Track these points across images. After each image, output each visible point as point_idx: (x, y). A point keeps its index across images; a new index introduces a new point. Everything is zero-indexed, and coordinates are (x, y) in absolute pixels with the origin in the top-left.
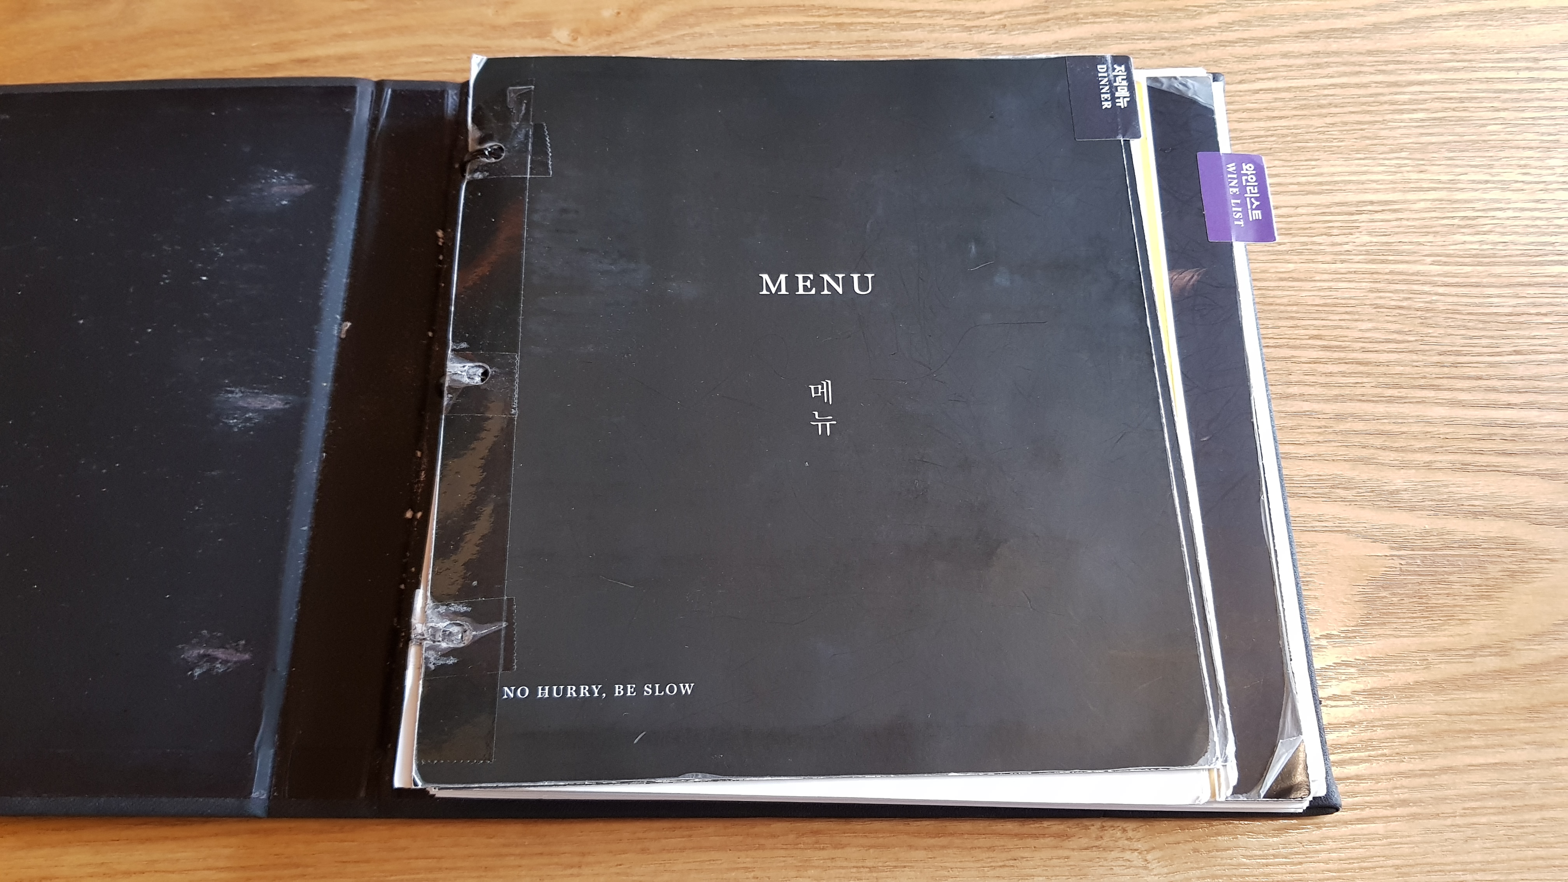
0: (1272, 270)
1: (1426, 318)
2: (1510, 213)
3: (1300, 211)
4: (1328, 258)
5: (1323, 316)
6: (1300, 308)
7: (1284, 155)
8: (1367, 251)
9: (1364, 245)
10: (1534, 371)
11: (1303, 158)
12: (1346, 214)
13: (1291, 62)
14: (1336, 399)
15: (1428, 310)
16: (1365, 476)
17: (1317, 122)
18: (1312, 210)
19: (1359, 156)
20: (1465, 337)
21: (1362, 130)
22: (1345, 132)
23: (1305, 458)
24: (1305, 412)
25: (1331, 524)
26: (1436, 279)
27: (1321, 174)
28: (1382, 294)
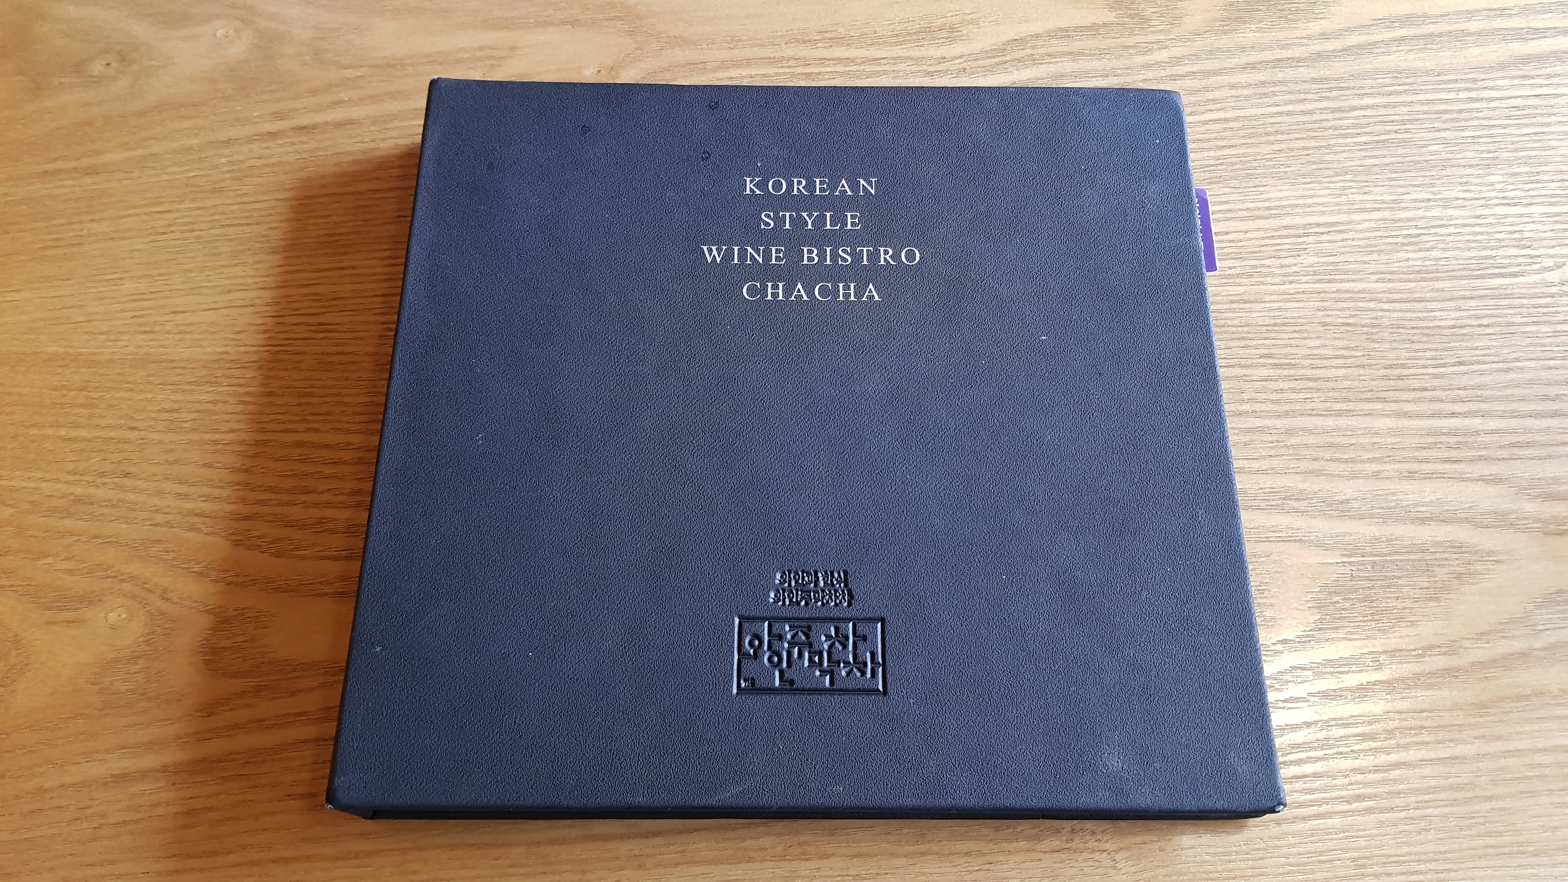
0: (1224, 294)
1: (1372, 334)
2: (1451, 230)
3: (1249, 235)
4: (1277, 280)
5: (1273, 335)
6: (1252, 329)
7: (1233, 183)
8: (1314, 271)
9: (1312, 266)
10: (1478, 380)
11: (1251, 184)
12: (1294, 237)
13: (1240, 92)
14: (1287, 414)
15: (1373, 326)
16: (1316, 488)
17: (1264, 149)
18: (1261, 234)
19: (1305, 180)
20: (1409, 350)
21: (1307, 155)
22: (1291, 158)
23: (1257, 472)
24: (1257, 428)
25: (1284, 534)
26: (1381, 296)
27: (1269, 200)
28: (1329, 312)
